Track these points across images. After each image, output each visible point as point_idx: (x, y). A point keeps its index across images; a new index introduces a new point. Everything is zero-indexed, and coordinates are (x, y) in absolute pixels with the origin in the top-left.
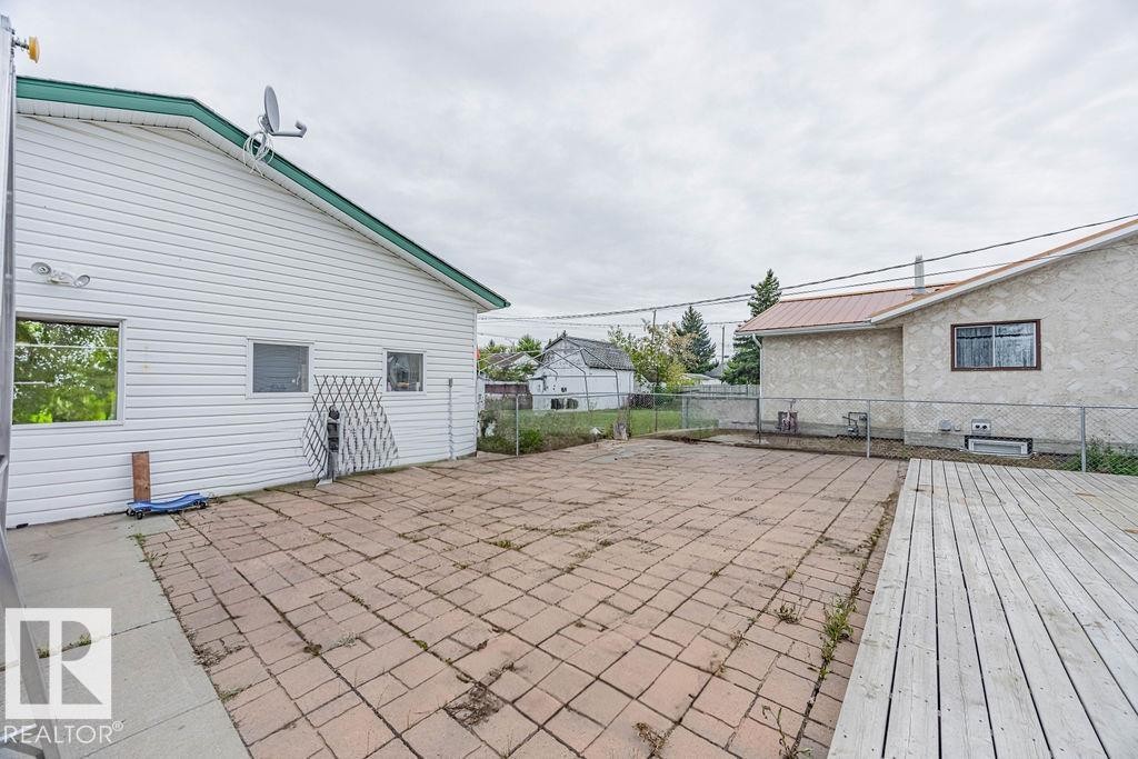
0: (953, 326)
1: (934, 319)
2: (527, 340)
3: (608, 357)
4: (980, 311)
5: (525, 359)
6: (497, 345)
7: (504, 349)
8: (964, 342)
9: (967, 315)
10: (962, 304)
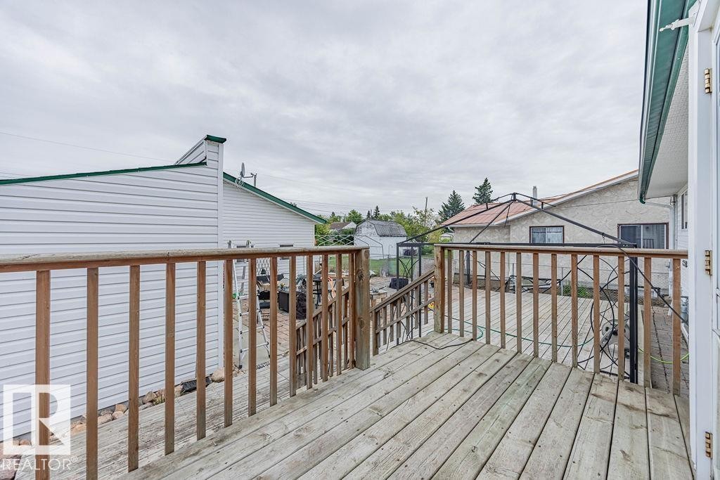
0: (530, 227)
1: (523, 223)
2: (354, 212)
3: (391, 230)
4: (541, 221)
5: (352, 225)
6: (336, 215)
7: (340, 217)
8: (535, 235)
9: (536, 222)
10: (534, 217)
